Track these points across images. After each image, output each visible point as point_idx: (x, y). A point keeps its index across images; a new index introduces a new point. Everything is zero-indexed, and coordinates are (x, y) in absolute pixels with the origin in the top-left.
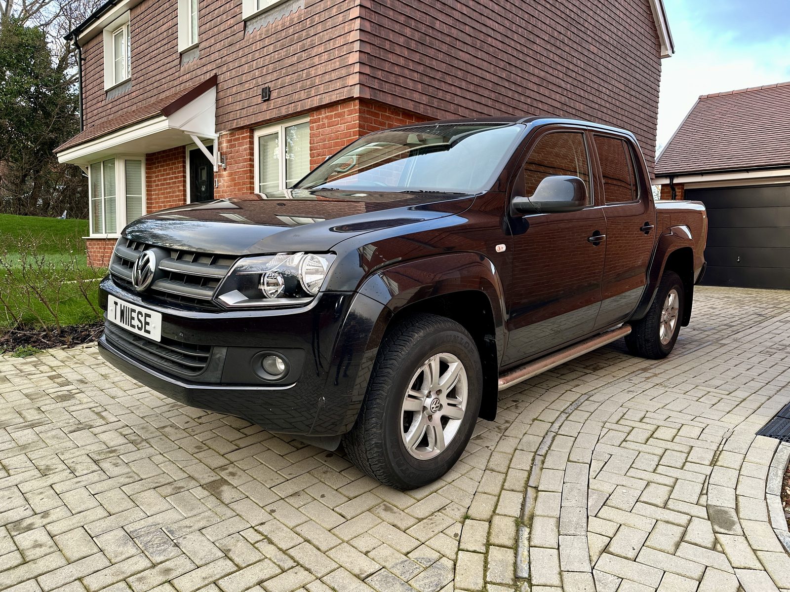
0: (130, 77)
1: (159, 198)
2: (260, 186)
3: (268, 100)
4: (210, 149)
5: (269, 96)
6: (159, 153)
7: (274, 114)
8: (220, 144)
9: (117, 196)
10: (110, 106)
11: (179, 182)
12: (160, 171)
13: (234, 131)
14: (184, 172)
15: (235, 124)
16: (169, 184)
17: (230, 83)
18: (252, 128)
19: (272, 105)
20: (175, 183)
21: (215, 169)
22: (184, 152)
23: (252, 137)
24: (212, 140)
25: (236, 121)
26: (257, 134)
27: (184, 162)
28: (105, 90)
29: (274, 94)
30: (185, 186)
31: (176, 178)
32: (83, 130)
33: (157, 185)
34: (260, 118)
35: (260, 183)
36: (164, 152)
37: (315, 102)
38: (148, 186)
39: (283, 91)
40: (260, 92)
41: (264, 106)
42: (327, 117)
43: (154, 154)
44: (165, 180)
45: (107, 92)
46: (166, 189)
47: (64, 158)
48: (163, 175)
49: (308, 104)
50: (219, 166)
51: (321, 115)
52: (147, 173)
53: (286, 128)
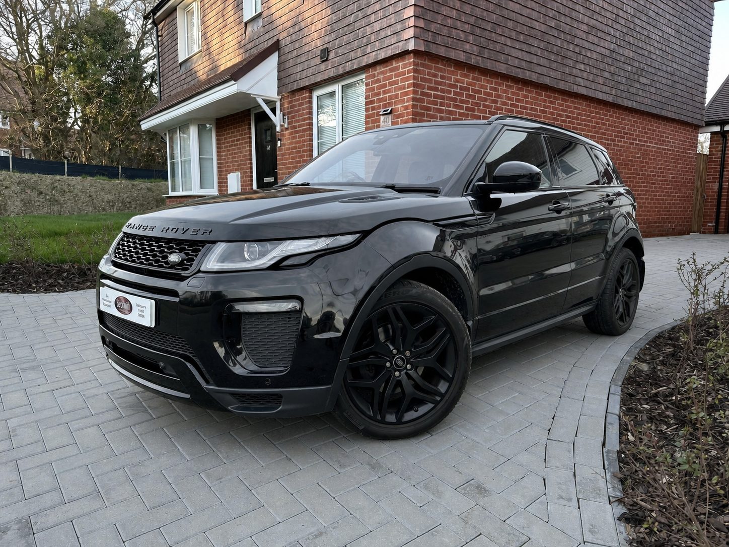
0: (201, 48)
1: (228, 159)
2: (318, 143)
3: (326, 60)
4: (274, 110)
5: (328, 55)
6: (227, 117)
7: (332, 73)
8: (281, 105)
9: (191, 157)
10: (184, 77)
11: (246, 143)
12: (228, 134)
13: (293, 92)
14: (250, 133)
15: (295, 85)
16: (237, 145)
17: (291, 47)
18: (311, 88)
19: (330, 64)
20: (241, 144)
21: (278, 129)
22: (249, 115)
23: (311, 97)
24: (275, 102)
25: (296, 82)
26: (316, 94)
27: (250, 125)
28: (180, 62)
29: (332, 55)
30: (250, 146)
31: (243, 139)
32: (161, 100)
33: (226, 147)
34: (319, 78)
35: (318, 140)
36: (232, 116)
37: (370, 59)
38: (218, 148)
39: (340, 51)
40: (319, 53)
41: (323, 67)
42: (382, 73)
43: (223, 118)
44: (233, 141)
45: (181, 64)
46: (234, 149)
47: (145, 125)
48: (231, 137)
49: (365, 61)
50: (282, 126)
51: (376, 71)
52: (217, 136)
53: (342, 86)
